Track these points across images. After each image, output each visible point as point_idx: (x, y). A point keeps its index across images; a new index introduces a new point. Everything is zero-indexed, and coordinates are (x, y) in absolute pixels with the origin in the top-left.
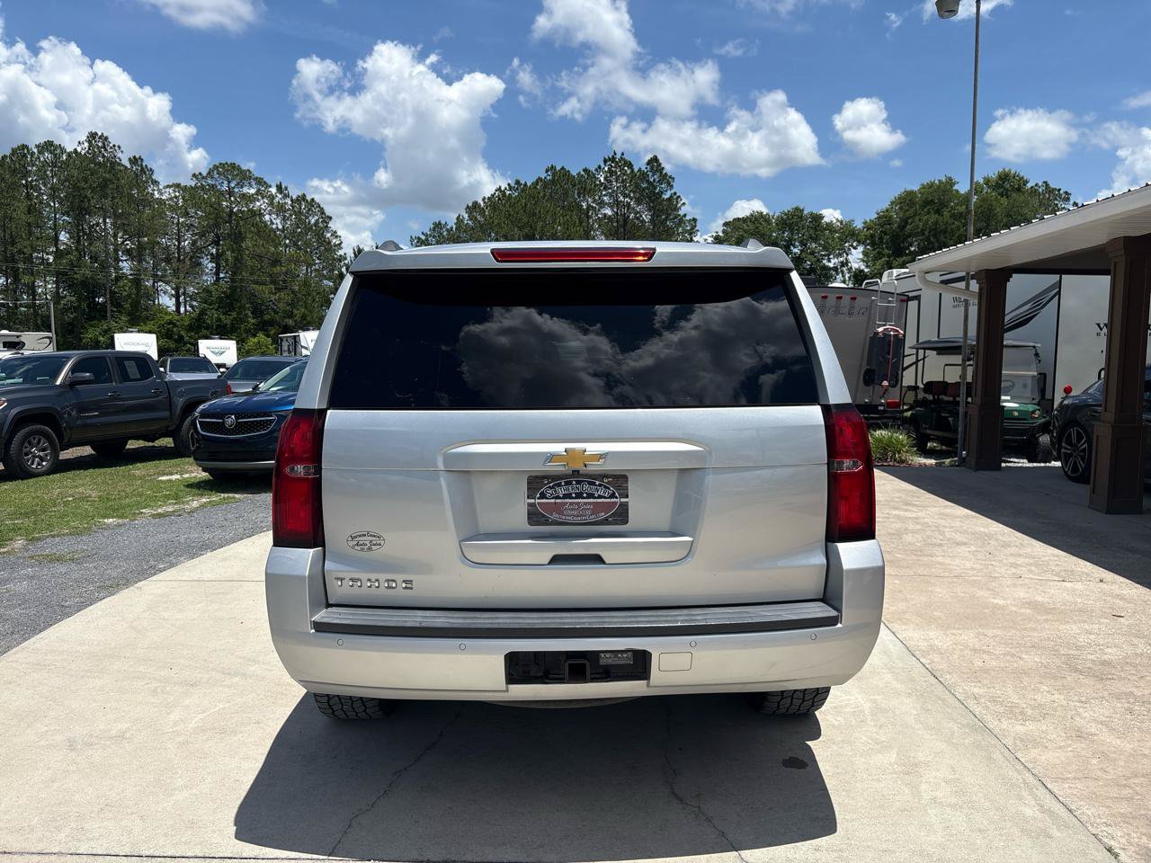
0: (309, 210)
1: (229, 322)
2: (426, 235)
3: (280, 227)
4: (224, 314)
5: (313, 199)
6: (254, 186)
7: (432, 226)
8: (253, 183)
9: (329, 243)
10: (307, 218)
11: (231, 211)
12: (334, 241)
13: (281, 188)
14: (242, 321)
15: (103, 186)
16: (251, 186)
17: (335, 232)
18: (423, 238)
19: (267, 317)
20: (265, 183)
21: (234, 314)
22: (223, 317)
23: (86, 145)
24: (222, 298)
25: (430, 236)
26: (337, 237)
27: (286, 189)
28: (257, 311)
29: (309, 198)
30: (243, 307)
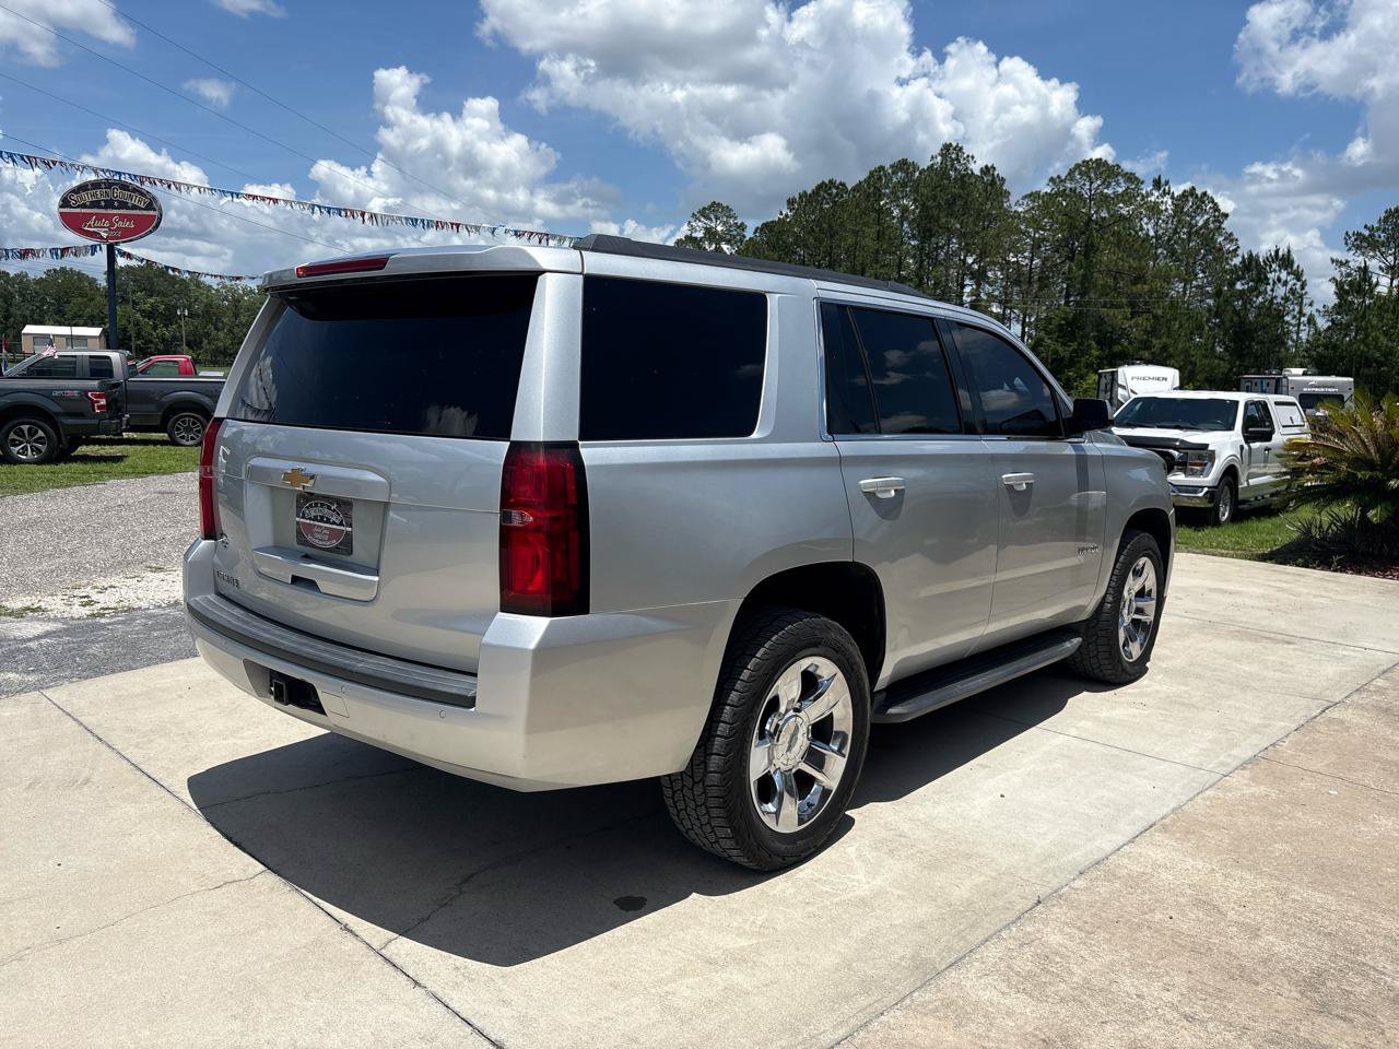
0: (1198, 208)
1: (1067, 354)
2: (1371, 229)
3: (1152, 233)
4: (1064, 344)
5: (1205, 194)
6: (1123, 184)
7: (1383, 215)
8: (1122, 181)
9: (1221, 249)
10: (1193, 218)
11: (1090, 218)
12: (1227, 247)
13: (1160, 182)
14: (1084, 353)
15: (951, 204)
16: (1118, 184)
17: (1231, 234)
18: (1367, 233)
19: (1117, 348)
20: (1137, 179)
21: (1074, 345)
22: (1060, 349)
23: (939, 158)
24: (1060, 325)
25: (1378, 229)
26: (1232, 241)
27: (1167, 183)
28: (1103, 341)
29: (1199, 192)
30: (1086, 336)
